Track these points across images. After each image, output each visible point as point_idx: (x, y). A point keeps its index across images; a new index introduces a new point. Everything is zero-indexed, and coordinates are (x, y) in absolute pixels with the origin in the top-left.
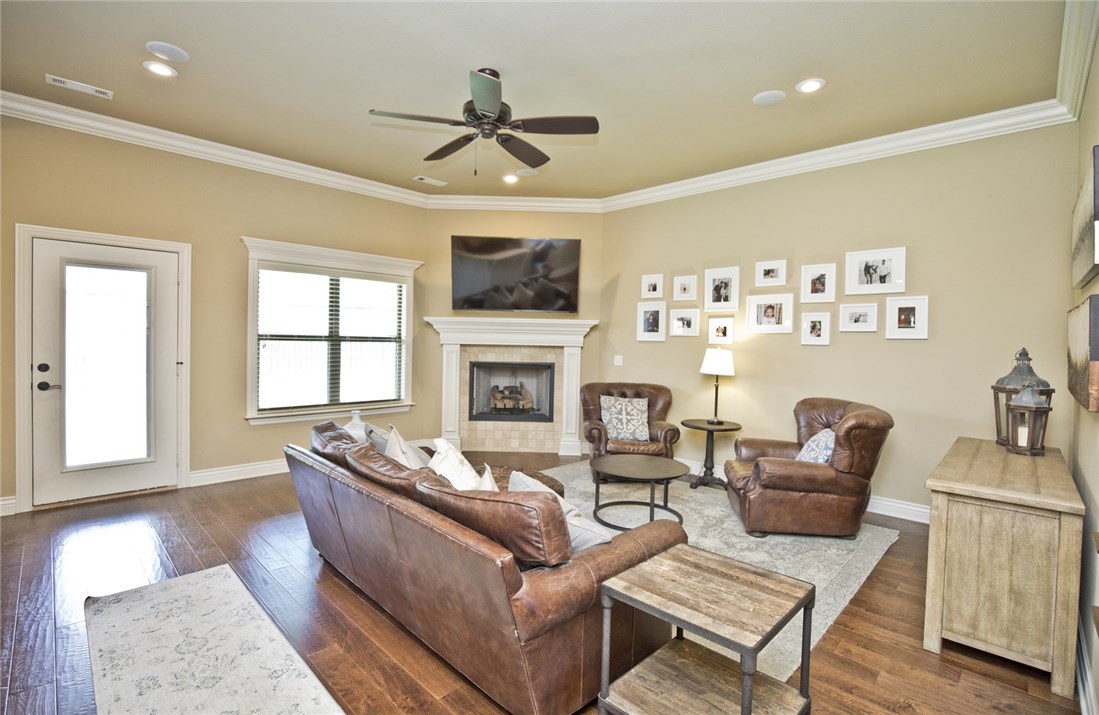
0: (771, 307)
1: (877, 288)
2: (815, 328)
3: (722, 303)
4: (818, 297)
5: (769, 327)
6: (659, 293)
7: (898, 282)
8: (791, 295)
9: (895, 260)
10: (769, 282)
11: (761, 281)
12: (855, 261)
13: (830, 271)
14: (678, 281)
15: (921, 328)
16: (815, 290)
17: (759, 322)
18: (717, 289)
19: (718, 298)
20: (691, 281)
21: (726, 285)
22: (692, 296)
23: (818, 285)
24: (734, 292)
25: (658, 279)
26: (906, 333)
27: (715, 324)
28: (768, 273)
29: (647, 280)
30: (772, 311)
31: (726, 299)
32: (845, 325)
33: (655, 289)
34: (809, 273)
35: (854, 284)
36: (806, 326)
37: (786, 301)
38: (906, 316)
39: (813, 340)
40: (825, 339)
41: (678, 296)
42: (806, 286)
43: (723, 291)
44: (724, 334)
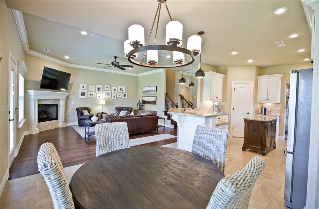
0: (108, 93)
1: (122, 91)
2: (114, 97)
3: (99, 92)
4: (114, 92)
5: (107, 96)
6: (85, 88)
7: (124, 91)
8: (111, 92)
9: (124, 88)
10: (107, 89)
11: (106, 89)
12: (119, 87)
13: (116, 88)
14: (90, 86)
15: (126, 97)
16: (114, 91)
17: (106, 95)
18: (98, 89)
19: (98, 91)
20: (93, 87)
21: (100, 88)
22: (93, 90)
23: (115, 90)
24: (101, 89)
25: (85, 85)
26: (125, 98)
27: (98, 95)
28: (107, 87)
29: (82, 85)
30: (108, 94)
31: (100, 91)
32: (118, 96)
33: (84, 87)
34: (113, 88)
35: (119, 91)
36: (113, 96)
37: (110, 92)
38: (125, 96)
39: (114, 98)
40: (116, 98)
41: (90, 89)
42: (113, 90)
43: (99, 89)
44: (100, 97)
